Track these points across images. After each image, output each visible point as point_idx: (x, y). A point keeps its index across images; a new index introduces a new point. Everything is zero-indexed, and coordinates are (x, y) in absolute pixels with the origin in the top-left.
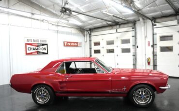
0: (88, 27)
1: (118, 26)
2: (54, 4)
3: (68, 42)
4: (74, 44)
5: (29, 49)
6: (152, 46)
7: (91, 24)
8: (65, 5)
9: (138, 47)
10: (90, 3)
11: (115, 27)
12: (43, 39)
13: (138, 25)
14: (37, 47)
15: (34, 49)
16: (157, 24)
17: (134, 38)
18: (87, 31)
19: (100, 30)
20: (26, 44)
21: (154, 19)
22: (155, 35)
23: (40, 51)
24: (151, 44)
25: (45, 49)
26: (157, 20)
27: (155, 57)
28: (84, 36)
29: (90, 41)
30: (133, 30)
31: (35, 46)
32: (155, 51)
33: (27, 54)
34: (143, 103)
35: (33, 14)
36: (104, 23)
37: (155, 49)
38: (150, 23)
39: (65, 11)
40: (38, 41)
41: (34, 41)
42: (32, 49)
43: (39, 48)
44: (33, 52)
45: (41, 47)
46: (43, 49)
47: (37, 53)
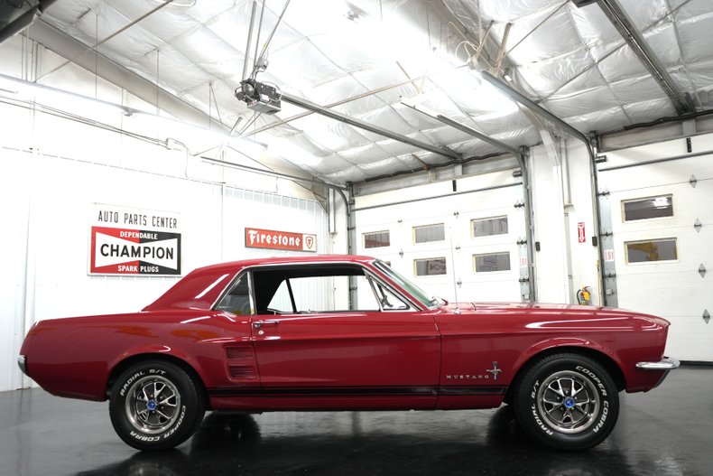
0: (341, 174)
1: (459, 169)
2: (213, 78)
3: (261, 231)
4: (285, 241)
5: (107, 250)
6: (595, 242)
7: (354, 162)
8: (255, 72)
9: (538, 249)
10: (350, 74)
11: (447, 173)
12: (164, 215)
13: (535, 163)
15: (125, 252)
16: (609, 155)
17: (522, 211)
18: (340, 189)
19: (389, 184)
20: (95, 230)
21: (597, 138)
22: (602, 199)
23: (149, 259)
24: (591, 232)
25: (169, 253)
26: (609, 142)
27: (609, 282)
28: (327, 211)
29: (350, 229)
30: (520, 179)
32: (607, 260)
34: (571, 430)
35: (129, 112)
36: (406, 157)
37: (606, 252)
38: (580, 152)
39: (256, 96)
40: (143, 222)
41: (128, 221)
42: (117, 251)
43: (145, 248)
44: (122, 264)
45: (157, 244)
46: (160, 253)
47: (135, 269)
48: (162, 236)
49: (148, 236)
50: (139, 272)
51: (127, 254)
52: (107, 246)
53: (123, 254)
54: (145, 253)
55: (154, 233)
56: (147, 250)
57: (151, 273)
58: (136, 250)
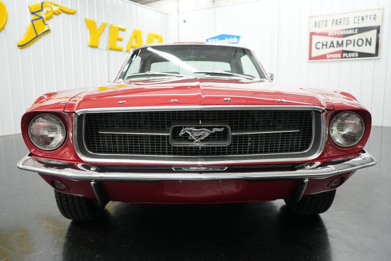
5: (319, 46)
12: (364, 14)
14: (340, 40)
20: (312, 34)
23: (350, 48)
25: (368, 42)
31: (337, 36)
33: (311, 58)
40: (346, 22)
41: (334, 24)
42: (326, 45)
43: (347, 41)
44: (329, 54)
45: (356, 37)
46: (360, 43)
47: (339, 55)
48: (361, 30)
49: (350, 32)
50: (342, 57)
51: (334, 46)
52: (319, 43)
53: (330, 46)
54: (347, 44)
55: (355, 29)
56: (349, 42)
57: (352, 57)
58: (340, 43)
